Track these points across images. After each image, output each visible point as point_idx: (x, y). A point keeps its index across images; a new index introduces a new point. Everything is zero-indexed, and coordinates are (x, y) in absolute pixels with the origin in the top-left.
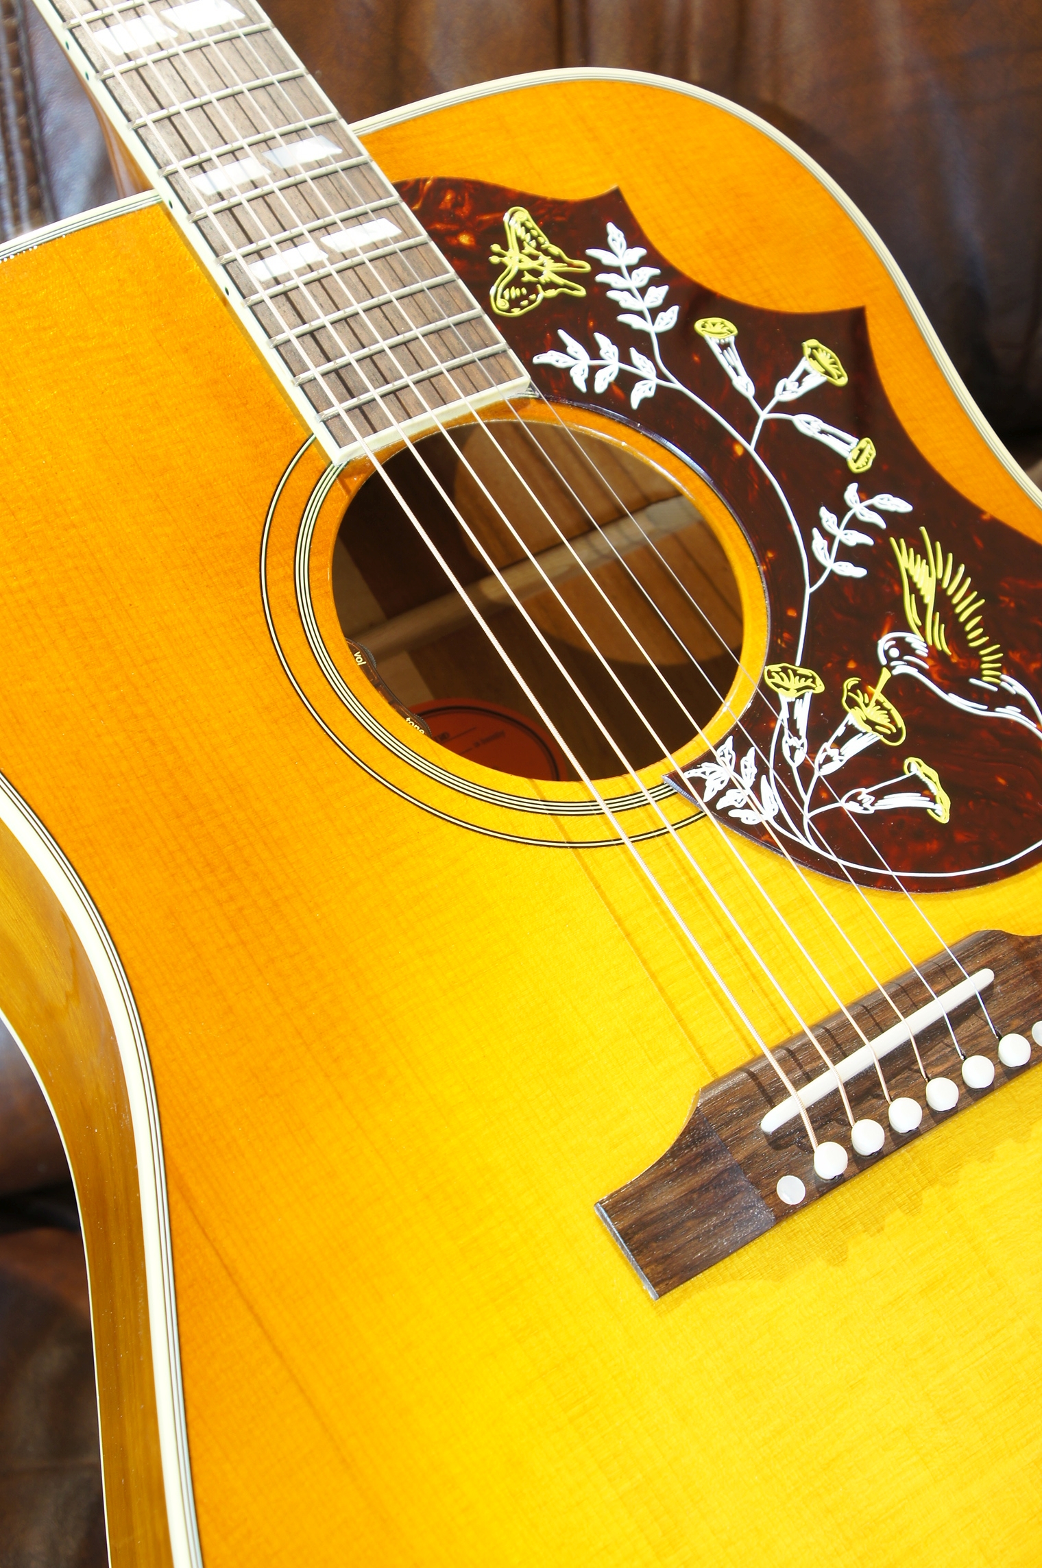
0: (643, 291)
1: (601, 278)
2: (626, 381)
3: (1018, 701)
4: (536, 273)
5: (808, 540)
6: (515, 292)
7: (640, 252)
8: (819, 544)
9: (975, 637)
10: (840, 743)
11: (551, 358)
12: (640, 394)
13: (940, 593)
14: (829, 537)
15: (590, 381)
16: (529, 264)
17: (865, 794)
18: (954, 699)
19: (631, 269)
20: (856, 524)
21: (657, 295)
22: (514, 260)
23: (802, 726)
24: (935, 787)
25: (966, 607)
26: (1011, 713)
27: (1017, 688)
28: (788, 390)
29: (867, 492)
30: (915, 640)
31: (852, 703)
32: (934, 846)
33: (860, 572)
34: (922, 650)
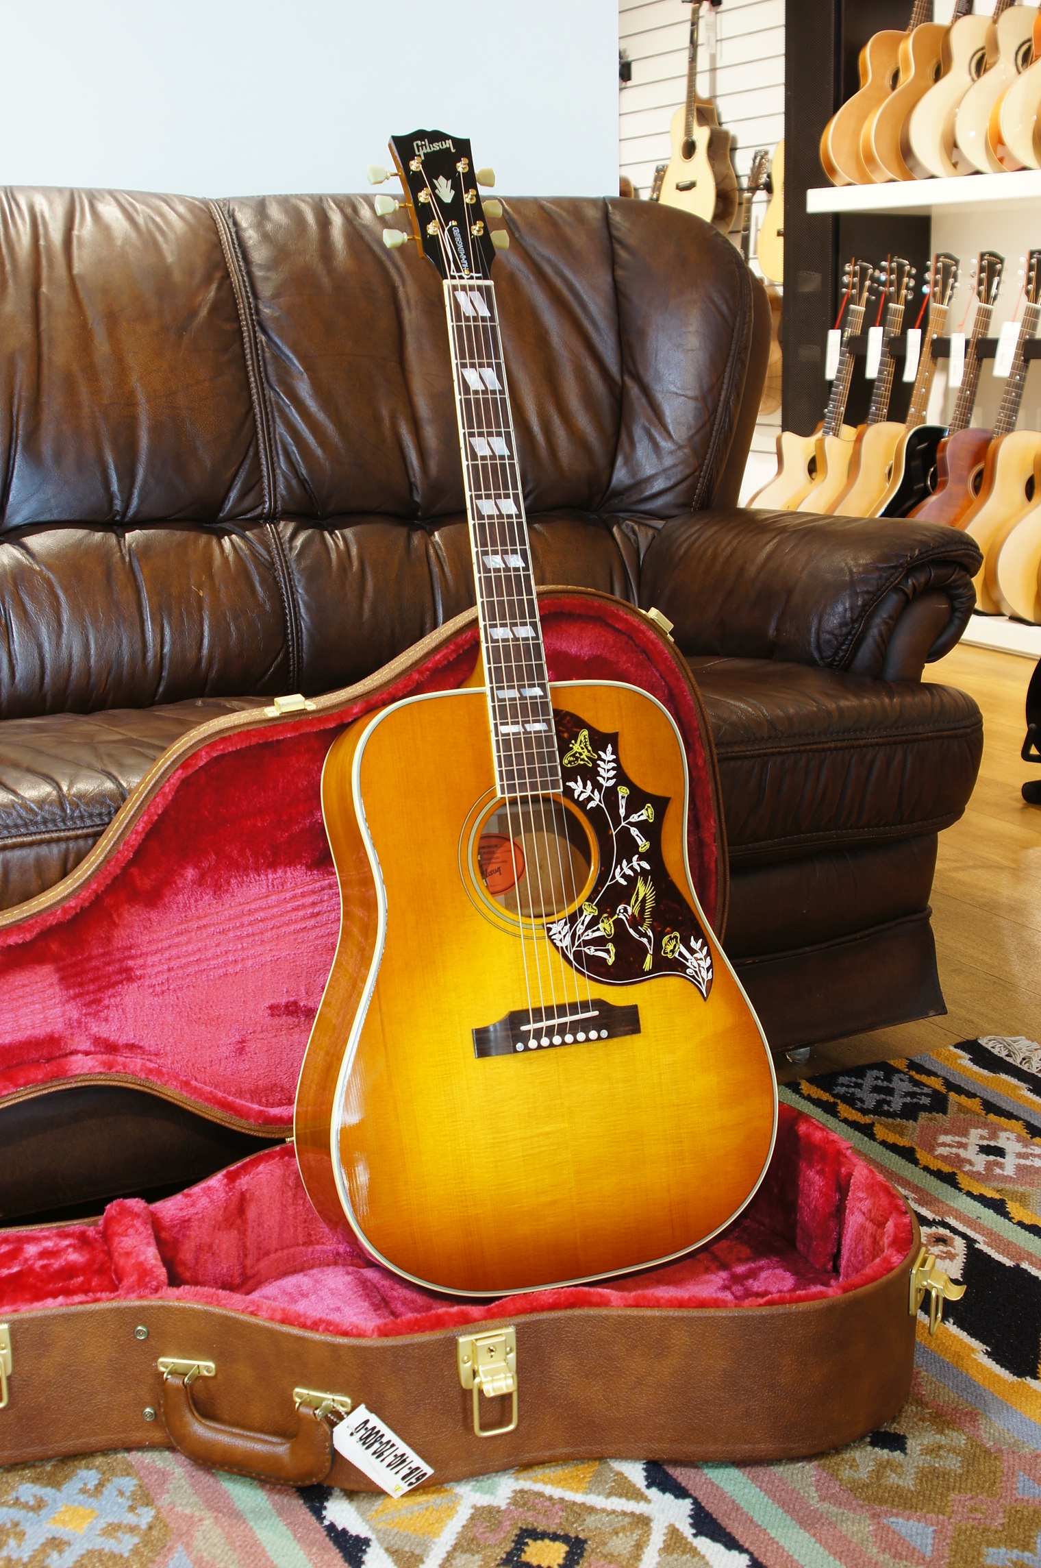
0: (608, 770)
1: (599, 762)
2: (590, 799)
3: (649, 938)
4: (581, 754)
5: (616, 868)
6: (572, 759)
7: (614, 757)
8: (618, 870)
9: (647, 915)
10: (594, 931)
11: (572, 784)
12: (592, 804)
13: (644, 899)
14: (622, 869)
15: (579, 796)
16: (580, 750)
17: (593, 948)
18: (631, 931)
19: (609, 762)
20: (632, 868)
21: (612, 773)
22: (576, 748)
23: (586, 923)
24: (612, 954)
25: (649, 905)
26: (645, 940)
27: (650, 934)
28: (634, 818)
29: (639, 859)
30: (630, 910)
31: (603, 921)
32: (603, 970)
33: (625, 883)
34: (630, 913)
